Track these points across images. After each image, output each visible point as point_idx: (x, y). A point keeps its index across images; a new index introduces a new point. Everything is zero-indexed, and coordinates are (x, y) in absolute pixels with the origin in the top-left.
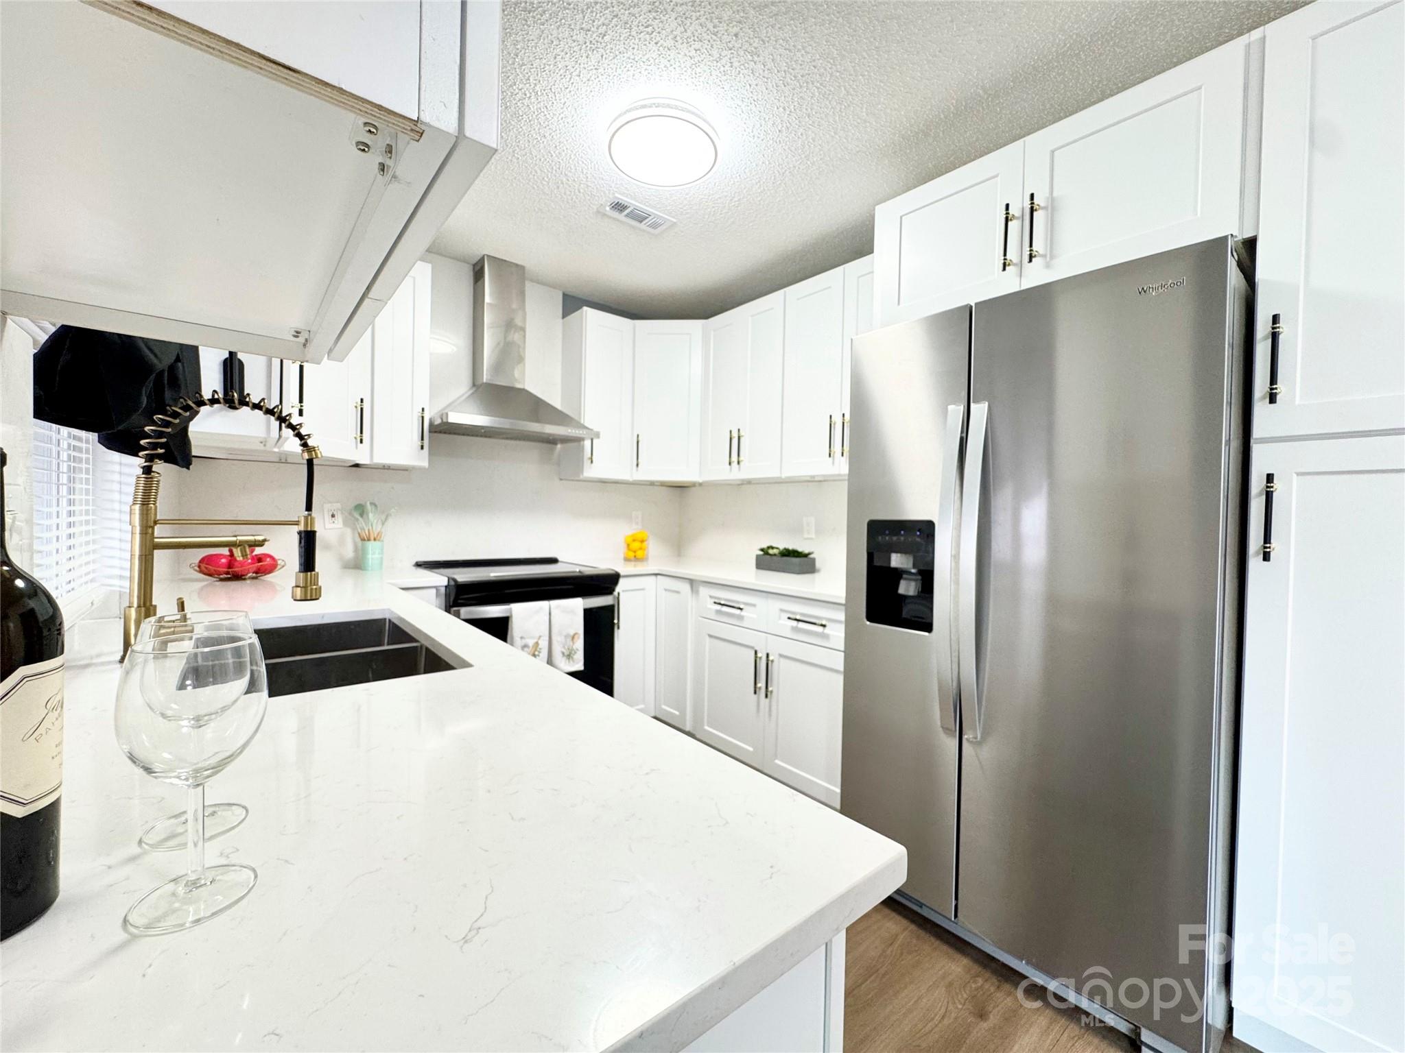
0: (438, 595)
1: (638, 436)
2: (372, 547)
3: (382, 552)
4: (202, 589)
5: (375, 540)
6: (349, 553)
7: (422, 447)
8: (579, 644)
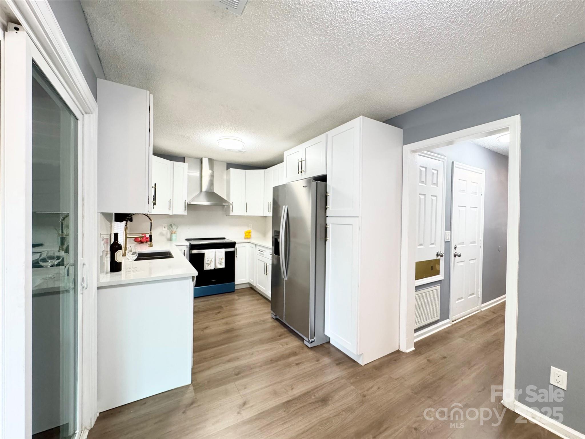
0: (187, 247)
1: (246, 203)
2: (174, 235)
3: (176, 236)
4: (135, 245)
5: (174, 233)
6: (169, 237)
7: (185, 210)
8: (224, 261)
